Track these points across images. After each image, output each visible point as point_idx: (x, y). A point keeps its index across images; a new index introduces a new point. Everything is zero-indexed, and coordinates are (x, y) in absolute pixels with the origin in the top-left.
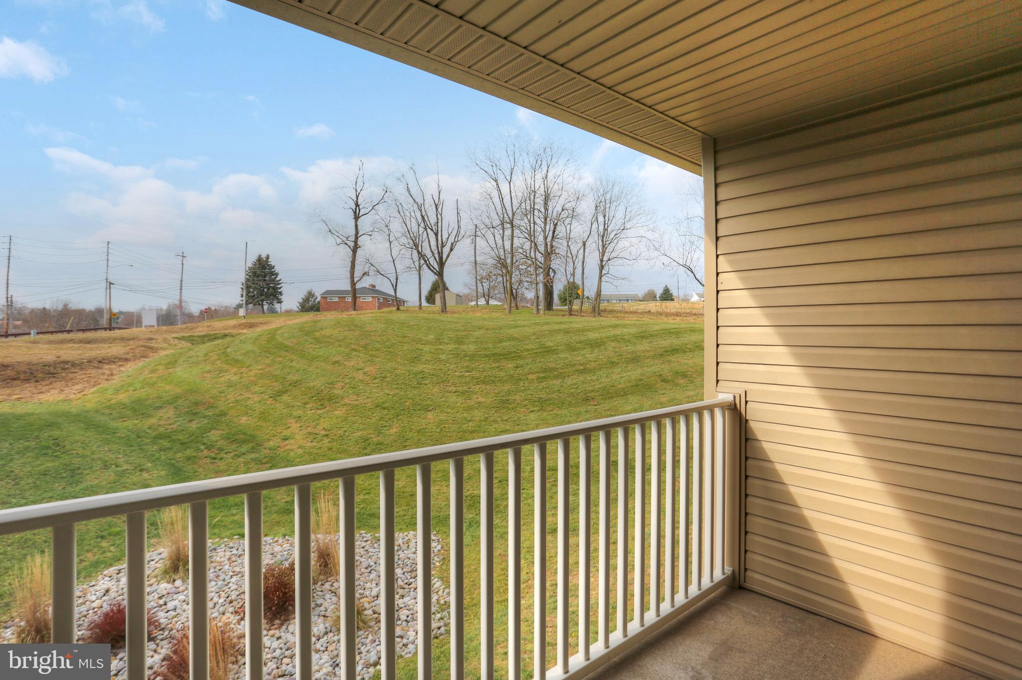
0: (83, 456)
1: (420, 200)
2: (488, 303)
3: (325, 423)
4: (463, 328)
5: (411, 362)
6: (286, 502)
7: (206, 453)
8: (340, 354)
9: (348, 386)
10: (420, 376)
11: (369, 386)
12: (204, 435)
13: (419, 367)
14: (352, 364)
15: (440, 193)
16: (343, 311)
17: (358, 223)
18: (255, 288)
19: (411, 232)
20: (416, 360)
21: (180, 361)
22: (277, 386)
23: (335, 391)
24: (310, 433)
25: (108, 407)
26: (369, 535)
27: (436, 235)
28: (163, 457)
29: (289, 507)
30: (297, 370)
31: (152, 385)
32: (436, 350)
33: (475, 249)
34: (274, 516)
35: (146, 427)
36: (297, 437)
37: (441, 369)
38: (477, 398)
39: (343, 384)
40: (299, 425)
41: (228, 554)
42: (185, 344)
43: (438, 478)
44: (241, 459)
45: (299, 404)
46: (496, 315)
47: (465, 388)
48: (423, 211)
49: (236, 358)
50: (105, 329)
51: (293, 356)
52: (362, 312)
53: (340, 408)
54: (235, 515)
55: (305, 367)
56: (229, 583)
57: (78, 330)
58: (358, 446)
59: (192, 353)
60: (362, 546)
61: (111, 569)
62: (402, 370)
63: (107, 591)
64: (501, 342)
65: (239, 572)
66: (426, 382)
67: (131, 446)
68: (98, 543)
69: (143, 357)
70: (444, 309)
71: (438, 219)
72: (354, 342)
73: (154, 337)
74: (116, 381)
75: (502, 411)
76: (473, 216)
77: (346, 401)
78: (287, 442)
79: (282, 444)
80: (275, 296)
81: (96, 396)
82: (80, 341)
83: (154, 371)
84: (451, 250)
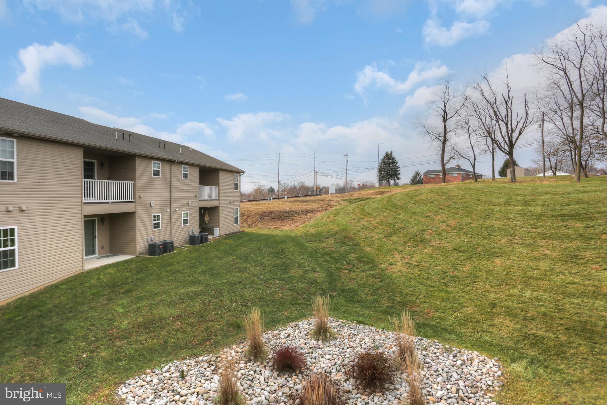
0: (291, 260)
1: (492, 100)
2: (555, 174)
3: (417, 257)
4: (530, 194)
5: (484, 219)
6: (387, 306)
7: (346, 266)
8: (431, 211)
9: (434, 233)
10: (490, 229)
11: (450, 234)
12: (347, 256)
13: (491, 223)
14: (439, 218)
15: (509, 92)
16: (436, 183)
17: (446, 124)
18: (385, 171)
19: (485, 124)
20: (488, 217)
21: (341, 213)
22: (390, 230)
23: (426, 236)
24: (407, 263)
25: (306, 235)
26: (440, 345)
27: (507, 124)
28: (326, 266)
29: (389, 310)
30: (402, 221)
31: (326, 225)
32: (505, 210)
33: (543, 131)
34: (379, 314)
35: (320, 248)
36: (399, 264)
37: (509, 225)
38: (543, 251)
39: (432, 232)
40: (400, 256)
41: (349, 332)
42: (346, 203)
43: (502, 312)
44: (364, 274)
45: (402, 243)
46: (564, 183)
47: (531, 242)
48: (495, 108)
49: (369, 212)
50: (314, 195)
51: (401, 212)
52: (449, 183)
53: (428, 248)
54: (357, 308)
55: (407, 219)
56: (345, 351)
57: (303, 196)
58: (438, 276)
59: (347, 208)
60: (434, 352)
61: (293, 323)
62: (475, 224)
63: (289, 335)
64: (569, 204)
65: (352, 346)
66: (495, 234)
67: (312, 257)
68: (290, 307)
69: (325, 210)
70: (514, 179)
71: (507, 112)
72: (441, 203)
73: (332, 199)
74: (312, 222)
75: (570, 265)
76: (540, 106)
77: (433, 243)
78: (392, 267)
79: (389, 268)
80: (396, 175)
81: (303, 229)
82: (302, 201)
83: (328, 218)
84: (520, 134)
